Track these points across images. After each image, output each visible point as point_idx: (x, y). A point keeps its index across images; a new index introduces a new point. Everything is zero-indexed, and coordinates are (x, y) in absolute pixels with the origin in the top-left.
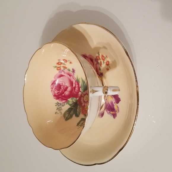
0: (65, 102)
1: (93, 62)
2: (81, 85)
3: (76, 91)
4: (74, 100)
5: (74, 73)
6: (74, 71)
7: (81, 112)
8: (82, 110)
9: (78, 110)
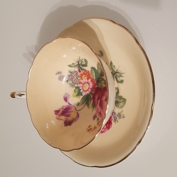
2: (91, 101)
3: (98, 95)
4: (100, 85)
5: (95, 114)
6: (95, 117)
7: (90, 72)
8: (89, 74)
9: (94, 74)
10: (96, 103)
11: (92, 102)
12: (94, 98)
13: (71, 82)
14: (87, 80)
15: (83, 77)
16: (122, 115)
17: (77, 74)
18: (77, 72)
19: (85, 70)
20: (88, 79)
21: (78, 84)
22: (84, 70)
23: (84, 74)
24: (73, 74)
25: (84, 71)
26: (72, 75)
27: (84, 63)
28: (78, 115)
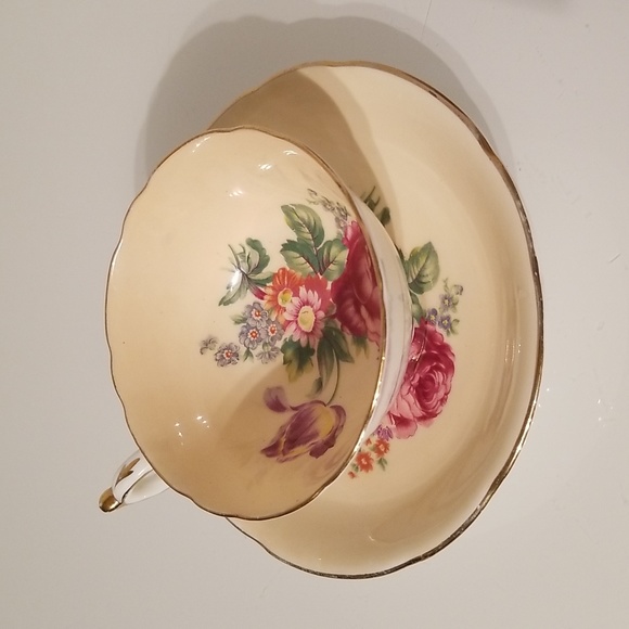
0: (346, 235)
1: (396, 418)
2: (344, 338)
3: (349, 302)
4: (335, 272)
7: (288, 269)
8: (290, 276)
9: (302, 260)
10: (361, 325)
11: (349, 337)
12: (346, 322)
13: (260, 348)
14: (296, 301)
15: (280, 301)
16: (453, 292)
17: (260, 312)
18: (257, 306)
19: (273, 277)
20: (296, 294)
21: (281, 335)
22: (268, 280)
23: (277, 290)
24: (250, 322)
25: (271, 284)
26: (248, 327)
27: (255, 259)
28: (340, 411)
